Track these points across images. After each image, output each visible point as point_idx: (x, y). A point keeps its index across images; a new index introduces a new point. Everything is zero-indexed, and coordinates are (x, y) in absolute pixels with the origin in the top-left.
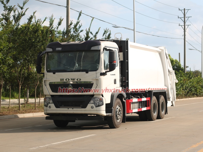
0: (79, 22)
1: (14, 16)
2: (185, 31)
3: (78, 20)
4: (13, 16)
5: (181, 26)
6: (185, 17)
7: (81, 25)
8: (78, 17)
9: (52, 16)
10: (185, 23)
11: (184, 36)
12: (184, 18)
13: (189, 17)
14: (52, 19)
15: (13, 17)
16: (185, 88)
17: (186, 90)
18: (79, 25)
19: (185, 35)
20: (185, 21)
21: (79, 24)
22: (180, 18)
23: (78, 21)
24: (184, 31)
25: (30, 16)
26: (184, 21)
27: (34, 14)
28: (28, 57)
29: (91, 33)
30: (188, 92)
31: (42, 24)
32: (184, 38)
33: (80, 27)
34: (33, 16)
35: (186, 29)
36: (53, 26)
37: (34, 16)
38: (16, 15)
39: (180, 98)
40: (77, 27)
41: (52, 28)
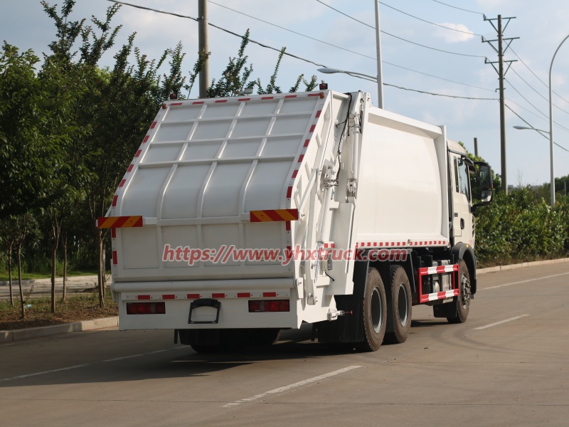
0: (244, 60)
1: (84, 51)
2: (501, 79)
3: (240, 56)
4: (81, 49)
5: (491, 63)
6: (503, 37)
7: (249, 69)
8: (240, 49)
9: (180, 47)
10: (500, 55)
11: (498, 91)
12: (497, 42)
13: (512, 39)
14: (178, 55)
15: (81, 53)
16: (513, 236)
17: (515, 240)
18: (246, 69)
19: (502, 89)
20: (503, 51)
21: (244, 66)
22: (488, 42)
23: (242, 58)
24: (498, 77)
25: (122, 49)
26: (498, 49)
27: (130, 43)
28: (122, 162)
29: (278, 90)
30: (520, 247)
31: (157, 68)
32: (499, 97)
33: (247, 74)
34: (129, 47)
35: (504, 72)
36: (180, 75)
37: (132, 49)
38: (90, 47)
39: (500, 265)
40: (239, 75)
41: (177, 80)
